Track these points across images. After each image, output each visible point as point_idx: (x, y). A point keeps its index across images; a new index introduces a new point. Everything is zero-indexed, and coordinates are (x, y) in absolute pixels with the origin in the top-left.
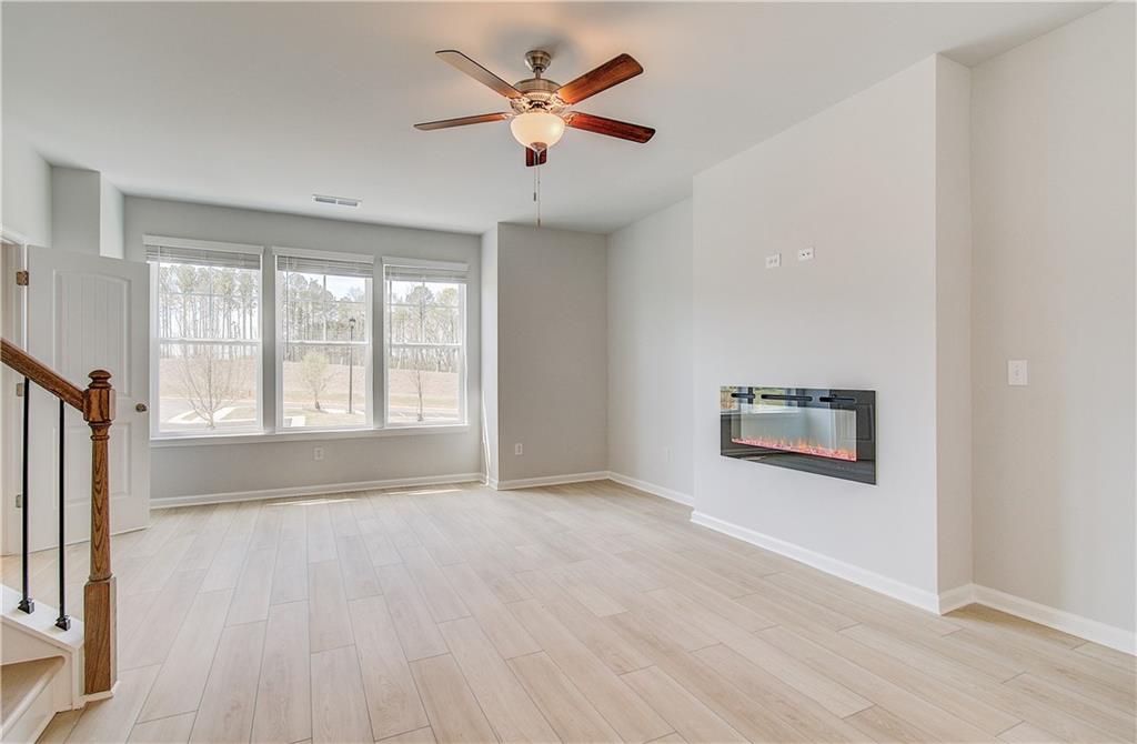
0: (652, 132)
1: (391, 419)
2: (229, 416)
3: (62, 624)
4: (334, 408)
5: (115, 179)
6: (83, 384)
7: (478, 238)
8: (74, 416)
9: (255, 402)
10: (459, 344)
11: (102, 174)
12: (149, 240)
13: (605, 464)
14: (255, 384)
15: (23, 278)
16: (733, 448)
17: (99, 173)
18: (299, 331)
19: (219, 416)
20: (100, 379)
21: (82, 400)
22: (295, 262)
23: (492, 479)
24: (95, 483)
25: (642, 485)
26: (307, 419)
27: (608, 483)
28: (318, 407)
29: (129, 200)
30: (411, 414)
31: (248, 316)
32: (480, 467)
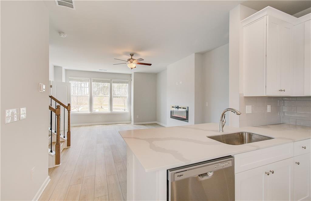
0: (151, 64)
1: (114, 110)
2: (81, 109)
3: (64, 137)
4: (105, 107)
5: (64, 68)
6: (67, 105)
7: (131, 75)
8: (66, 110)
9: (88, 106)
10: (127, 96)
11: (63, 67)
12: (70, 78)
13: (156, 120)
14: (88, 102)
15: (51, 86)
16: (172, 117)
17: (62, 67)
18: (98, 88)
19: (80, 109)
20: (69, 105)
21: (67, 108)
22: (95, 81)
23: (133, 122)
24: (68, 119)
25: (162, 124)
26: (99, 110)
27: (156, 124)
28: (102, 107)
29: (66, 70)
30: (123, 109)
31: (85, 85)
32: (131, 120)
